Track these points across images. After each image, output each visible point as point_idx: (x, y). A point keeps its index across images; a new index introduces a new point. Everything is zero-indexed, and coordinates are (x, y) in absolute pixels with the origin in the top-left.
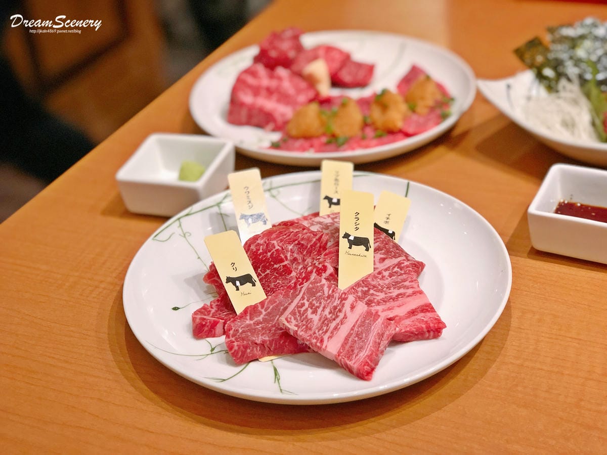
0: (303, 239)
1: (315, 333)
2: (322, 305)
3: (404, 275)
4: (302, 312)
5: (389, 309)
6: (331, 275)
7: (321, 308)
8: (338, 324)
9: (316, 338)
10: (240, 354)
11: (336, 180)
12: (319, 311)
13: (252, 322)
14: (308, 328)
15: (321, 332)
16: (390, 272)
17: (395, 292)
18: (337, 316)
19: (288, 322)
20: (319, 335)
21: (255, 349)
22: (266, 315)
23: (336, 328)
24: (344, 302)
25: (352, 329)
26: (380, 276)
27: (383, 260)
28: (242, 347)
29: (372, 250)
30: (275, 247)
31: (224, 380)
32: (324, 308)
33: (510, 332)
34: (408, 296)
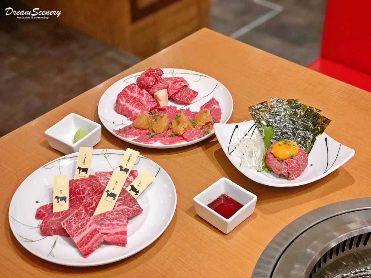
0: (94, 186)
1: (72, 232)
2: (79, 221)
3: (122, 216)
4: (70, 222)
5: (108, 229)
6: (93, 207)
7: (78, 223)
8: (82, 231)
9: (72, 234)
10: (44, 232)
11: (129, 159)
12: (77, 223)
13: (54, 219)
14: (70, 229)
15: (74, 232)
16: (117, 212)
17: (115, 222)
18: (83, 228)
19: (64, 224)
20: (73, 233)
21: (51, 231)
22: (61, 217)
23: (80, 233)
24: (87, 222)
25: (86, 235)
26: (112, 213)
27: (119, 205)
28: (45, 229)
29: (116, 200)
30: (79, 188)
31: (33, 241)
32: (79, 222)
33: (160, 251)
34: (119, 225)
